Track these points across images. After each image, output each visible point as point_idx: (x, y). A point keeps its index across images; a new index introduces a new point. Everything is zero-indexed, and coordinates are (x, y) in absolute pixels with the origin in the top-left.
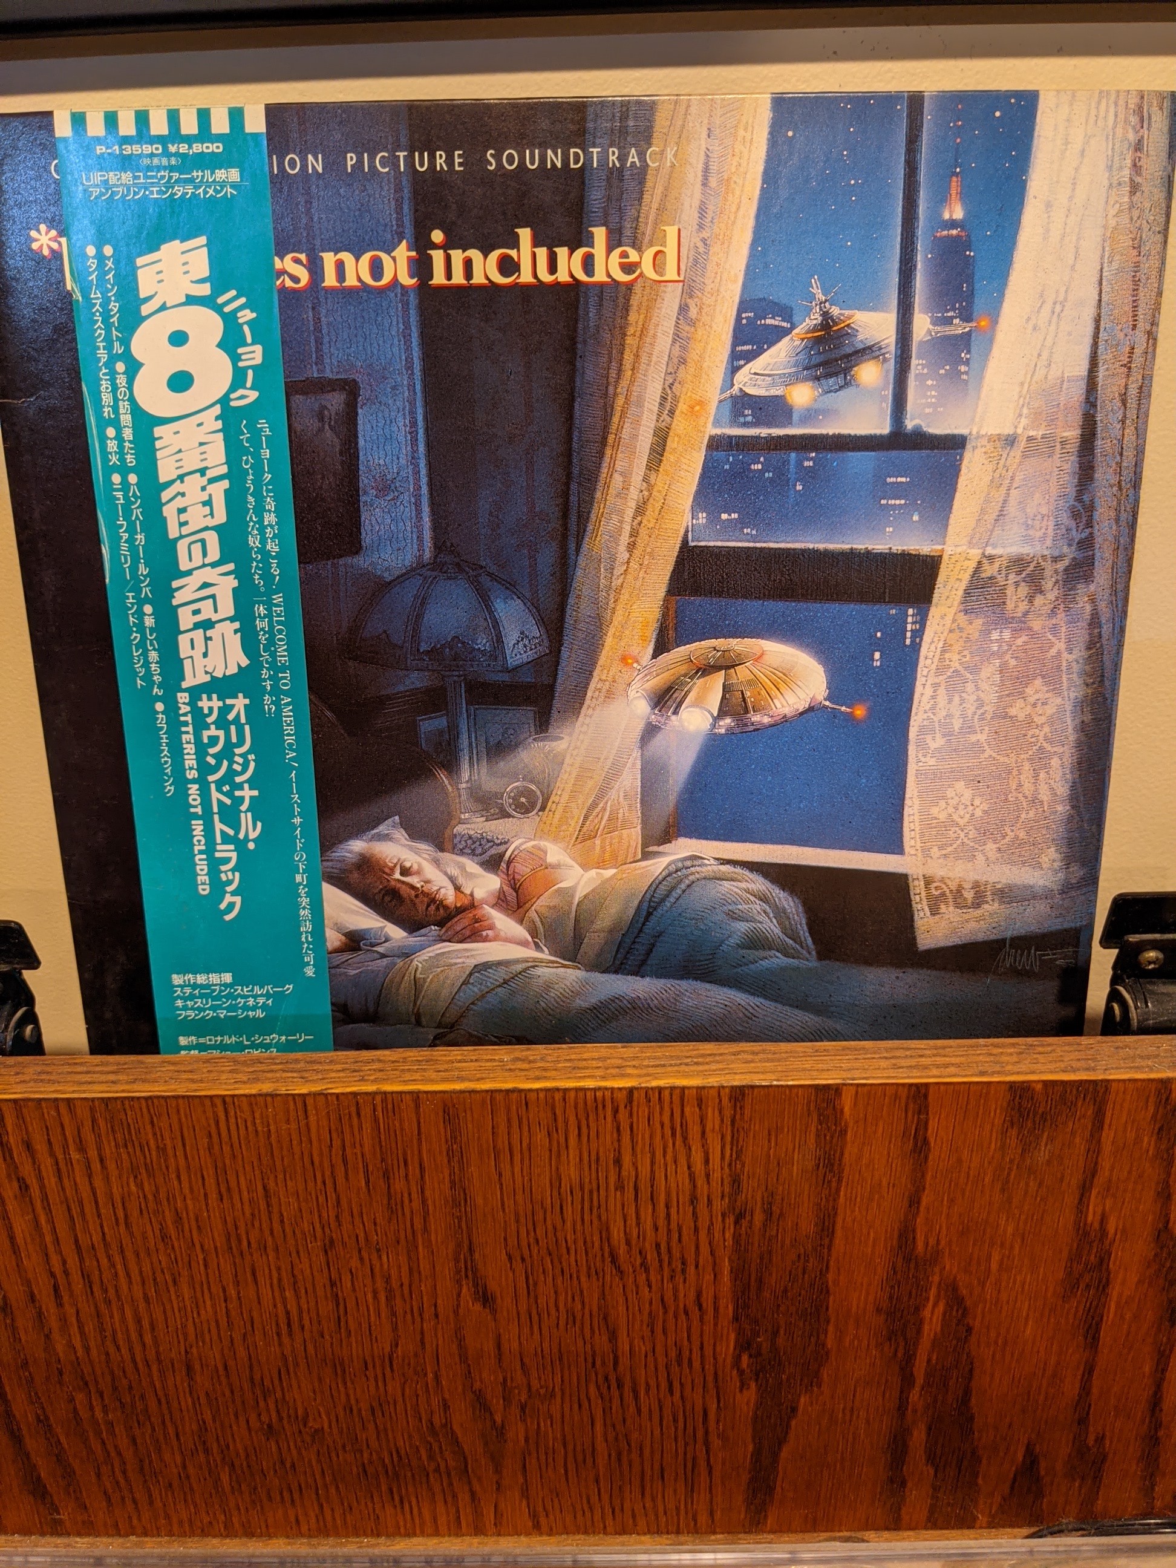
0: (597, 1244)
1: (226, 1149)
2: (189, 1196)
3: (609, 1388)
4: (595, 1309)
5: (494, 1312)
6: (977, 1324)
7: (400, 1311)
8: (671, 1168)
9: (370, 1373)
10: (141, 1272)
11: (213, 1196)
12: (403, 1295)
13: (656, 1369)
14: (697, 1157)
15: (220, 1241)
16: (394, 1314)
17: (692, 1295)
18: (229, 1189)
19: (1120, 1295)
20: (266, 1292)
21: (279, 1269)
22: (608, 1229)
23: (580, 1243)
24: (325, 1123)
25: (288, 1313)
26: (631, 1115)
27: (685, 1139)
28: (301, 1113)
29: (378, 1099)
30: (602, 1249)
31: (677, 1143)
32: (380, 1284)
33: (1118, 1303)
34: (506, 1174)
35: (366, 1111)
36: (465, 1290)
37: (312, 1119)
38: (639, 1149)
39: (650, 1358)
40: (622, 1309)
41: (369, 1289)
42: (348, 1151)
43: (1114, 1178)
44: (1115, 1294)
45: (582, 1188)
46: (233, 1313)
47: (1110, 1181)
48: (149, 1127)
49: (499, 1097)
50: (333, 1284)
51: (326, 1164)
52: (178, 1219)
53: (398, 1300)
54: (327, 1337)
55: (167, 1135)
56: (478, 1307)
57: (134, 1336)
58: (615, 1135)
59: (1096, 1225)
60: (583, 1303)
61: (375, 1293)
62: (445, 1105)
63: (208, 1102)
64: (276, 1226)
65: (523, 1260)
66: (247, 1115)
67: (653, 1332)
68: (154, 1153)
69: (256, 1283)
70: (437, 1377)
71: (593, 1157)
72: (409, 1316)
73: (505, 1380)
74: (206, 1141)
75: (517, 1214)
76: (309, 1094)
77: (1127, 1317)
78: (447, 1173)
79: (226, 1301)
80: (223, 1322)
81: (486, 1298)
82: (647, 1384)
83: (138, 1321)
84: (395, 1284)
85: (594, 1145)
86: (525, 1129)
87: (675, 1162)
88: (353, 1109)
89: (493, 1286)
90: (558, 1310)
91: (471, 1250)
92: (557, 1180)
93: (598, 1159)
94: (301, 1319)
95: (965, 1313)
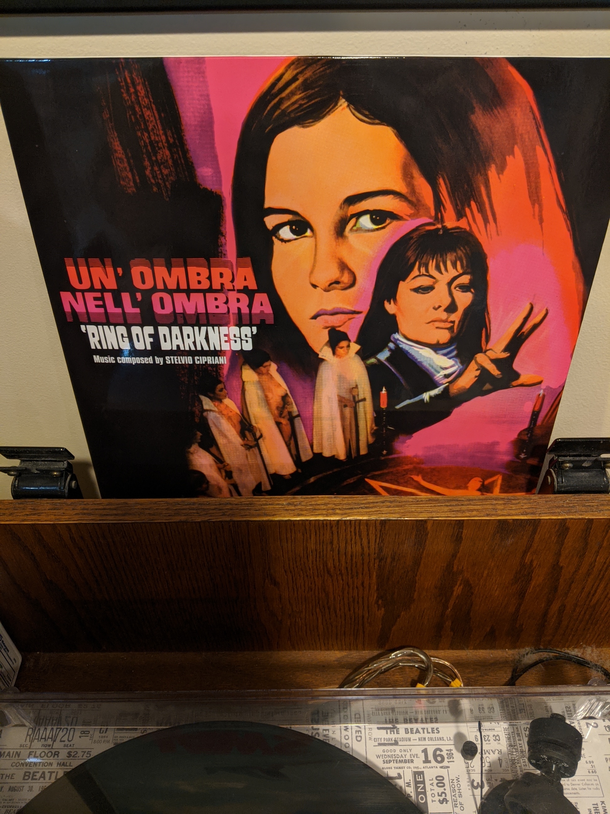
0: (322, 568)
1: (167, 539)
2: (151, 553)
4: (320, 587)
5: (278, 588)
6: (476, 592)
8: (353, 545)
10: (132, 576)
11: (161, 553)
13: (344, 604)
14: (365, 541)
15: (164, 565)
16: (237, 588)
17: (360, 583)
19: (535, 583)
20: (185, 582)
21: (190, 575)
22: (326, 564)
23: (315, 568)
24: (209, 531)
25: (194, 588)
27: (360, 536)
28: (198, 528)
29: (231, 524)
30: (324, 570)
31: (357, 538)
32: (232, 579)
33: (534, 586)
34: (285, 547)
35: (226, 526)
36: (267, 581)
37: (203, 529)
38: (340, 539)
40: (331, 586)
41: (227, 581)
42: (218, 540)
43: (538, 550)
44: (533, 583)
46: (171, 588)
47: (536, 550)
48: (133, 532)
49: (282, 523)
50: (212, 579)
51: (209, 543)
52: (147, 559)
53: (239, 584)
54: (210, 594)
55: (141, 534)
58: (331, 535)
59: (529, 563)
60: (315, 585)
61: (230, 582)
62: (259, 525)
63: (158, 524)
64: (188, 561)
65: (291, 572)
66: (175, 528)
67: (343, 593)
69: (180, 579)
71: (321, 541)
74: (158, 536)
75: (289, 558)
76: (201, 521)
77: (537, 590)
79: (168, 584)
80: (167, 591)
81: (275, 583)
82: (340, 609)
83: (132, 590)
85: (322, 538)
86: (293, 533)
87: (356, 543)
88: (220, 526)
89: (278, 580)
91: (269, 569)
92: (306, 548)
93: (323, 542)
95: (471, 589)
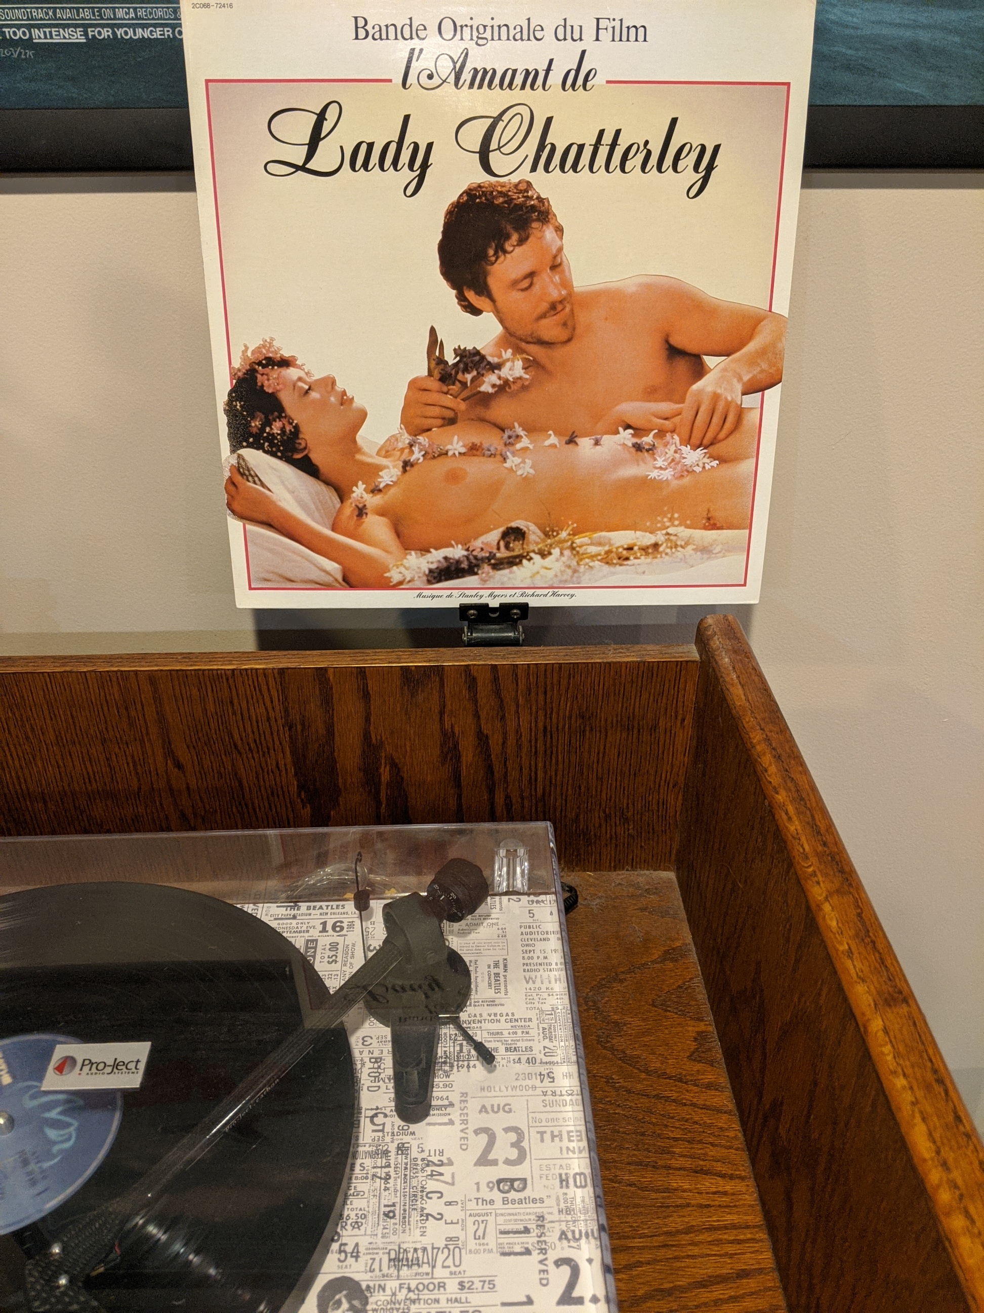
0: (227, 740)
1: (52, 696)
2: (36, 718)
3: (242, 808)
4: (230, 770)
5: (184, 773)
6: (405, 776)
7: (140, 773)
8: (256, 705)
9: (130, 802)
10: (17, 755)
11: (48, 717)
12: (141, 765)
13: (262, 799)
14: (267, 699)
15: (53, 738)
16: (137, 773)
17: (274, 763)
18: (55, 716)
19: (467, 762)
20: (77, 763)
21: (82, 752)
22: (231, 734)
23: (219, 739)
24: (96, 685)
25: (88, 773)
26: (235, 681)
27: (260, 691)
28: (84, 680)
29: (119, 673)
30: (230, 742)
31: (257, 693)
32: (129, 758)
33: (466, 766)
34: (181, 708)
35: (114, 679)
36: (169, 761)
37: (90, 683)
38: (240, 697)
39: (259, 792)
40: (242, 770)
41: (125, 761)
42: (108, 697)
43: (454, 710)
44: (464, 762)
45: (216, 713)
46: (63, 774)
47: (451, 710)
48: (15, 687)
49: (173, 672)
50: (108, 759)
51: (98, 703)
52: (33, 729)
53: (139, 767)
54: (108, 784)
55: (24, 691)
56: (176, 770)
57: (18, 787)
58: (229, 690)
59: (450, 730)
60: (224, 767)
61: (128, 764)
62: (150, 677)
63: (41, 675)
64: (78, 732)
65: (194, 746)
66: (60, 681)
67: (258, 781)
68: (19, 700)
69: (72, 758)
70: (161, 804)
71: (220, 699)
72: (145, 775)
73: (193, 804)
74: (42, 693)
75: (188, 726)
76: (88, 671)
77: (472, 772)
78: (154, 707)
79: (58, 767)
80: (59, 780)
81: (179, 766)
82: (259, 805)
83: (18, 778)
84: (136, 758)
85: (220, 695)
86: (187, 688)
87: (258, 702)
88: (108, 679)
89: (181, 759)
90: (213, 771)
91: (169, 743)
92: (205, 711)
93: (222, 702)
94: (95, 776)
95: (399, 771)
